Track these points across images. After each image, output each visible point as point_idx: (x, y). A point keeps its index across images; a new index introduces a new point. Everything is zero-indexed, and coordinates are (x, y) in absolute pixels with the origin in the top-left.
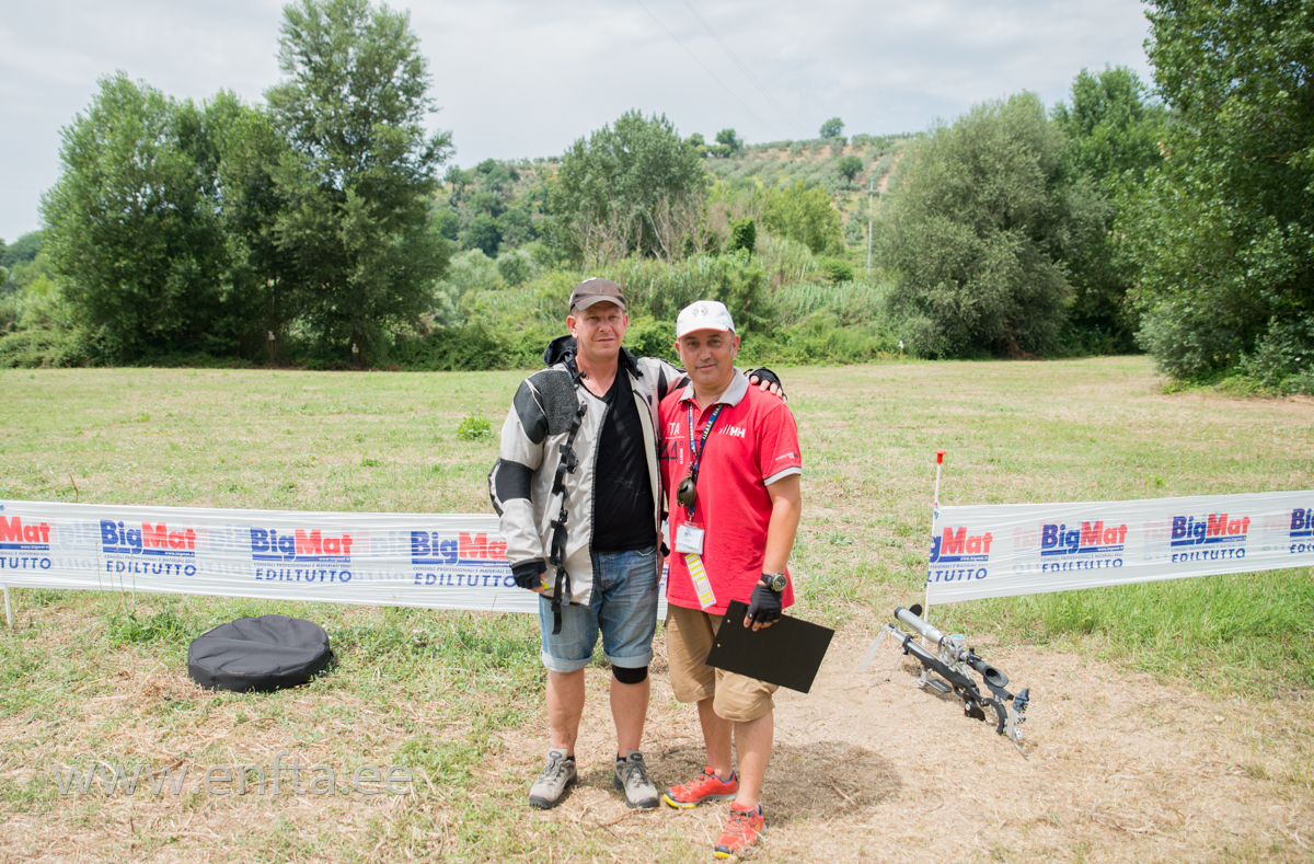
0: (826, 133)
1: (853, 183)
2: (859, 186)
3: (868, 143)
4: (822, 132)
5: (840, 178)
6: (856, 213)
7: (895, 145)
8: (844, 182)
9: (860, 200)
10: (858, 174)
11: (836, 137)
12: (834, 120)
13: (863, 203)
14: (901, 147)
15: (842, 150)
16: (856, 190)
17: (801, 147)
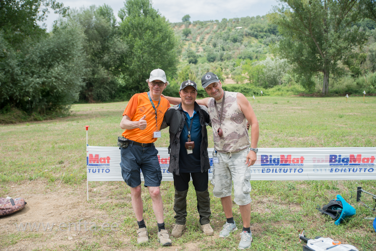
0: (184, 20)
1: (187, 38)
2: (189, 39)
3: (198, 24)
4: (183, 19)
5: (183, 36)
6: (187, 49)
7: (207, 25)
8: (184, 38)
9: (189, 44)
10: (189, 35)
11: (187, 21)
12: (187, 15)
13: (190, 46)
14: (209, 25)
15: (189, 26)
16: (188, 40)
17: (174, 25)
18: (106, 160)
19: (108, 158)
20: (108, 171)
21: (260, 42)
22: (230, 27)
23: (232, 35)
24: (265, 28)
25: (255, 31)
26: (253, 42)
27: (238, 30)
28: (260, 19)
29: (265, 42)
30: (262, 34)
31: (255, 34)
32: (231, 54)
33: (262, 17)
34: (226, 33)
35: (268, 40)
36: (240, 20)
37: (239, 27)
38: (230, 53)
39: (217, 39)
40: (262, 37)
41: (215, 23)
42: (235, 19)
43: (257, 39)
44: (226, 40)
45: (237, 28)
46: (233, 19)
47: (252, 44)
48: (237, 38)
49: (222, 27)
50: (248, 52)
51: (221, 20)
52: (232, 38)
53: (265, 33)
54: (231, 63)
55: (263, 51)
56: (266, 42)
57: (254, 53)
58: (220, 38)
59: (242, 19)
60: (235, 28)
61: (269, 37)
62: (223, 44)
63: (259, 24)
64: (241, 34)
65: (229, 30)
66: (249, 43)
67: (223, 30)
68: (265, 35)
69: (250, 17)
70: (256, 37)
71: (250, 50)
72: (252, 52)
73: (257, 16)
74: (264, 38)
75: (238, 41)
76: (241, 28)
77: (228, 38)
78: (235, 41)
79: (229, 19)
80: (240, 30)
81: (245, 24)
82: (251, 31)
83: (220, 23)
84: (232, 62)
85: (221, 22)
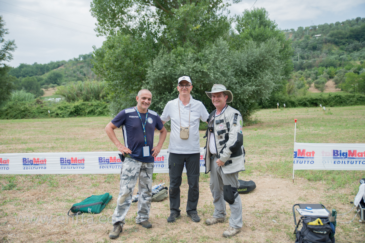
18: (312, 154)
19: (313, 153)
20: (312, 162)
21: (342, 49)
22: (307, 35)
23: (311, 43)
24: (346, 34)
25: (335, 38)
26: (334, 50)
27: (317, 38)
28: (340, 25)
29: (347, 49)
30: (343, 41)
31: (335, 41)
32: (311, 63)
33: (342, 23)
34: (303, 41)
35: (351, 47)
36: (317, 28)
37: (317, 34)
38: (310, 61)
39: (295, 48)
40: (344, 44)
41: (291, 32)
42: (312, 27)
43: (338, 46)
44: (304, 49)
45: (316, 36)
46: (310, 27)
47: (333, 51)
48: (316, 46)
49: (299, 35)
50: (331, 59)
51: (297, 29)
52: (311, 46)
53: (347, 40)
54: (312, 72)
55: (347, 58)
56: (349, 49)
57: (337, 60)
58: (297, 47)
59: (319, 26)
60: (313, 36)
61: (352, 43)
62: (301, 53)
63: (340, 30)
64: (321, 41)
65: (307, 38)
66: (330, 50)
67: (300, 38)
68: (346, 41)
69: (328, 24)
70: (336, 43)
71: (332, 57)
72: (334, 59)
73: (337, 23)
74: (345, 45)
75: (317, 49)
76: (320, 35)
77: (307, 47)
78: (314, 48)
79: (306, 28)
80: (319, 38)
81: (324, 31)
82: (331, 38)
83: (297, 32)
84: (314, 70)
85: (297, 30)
